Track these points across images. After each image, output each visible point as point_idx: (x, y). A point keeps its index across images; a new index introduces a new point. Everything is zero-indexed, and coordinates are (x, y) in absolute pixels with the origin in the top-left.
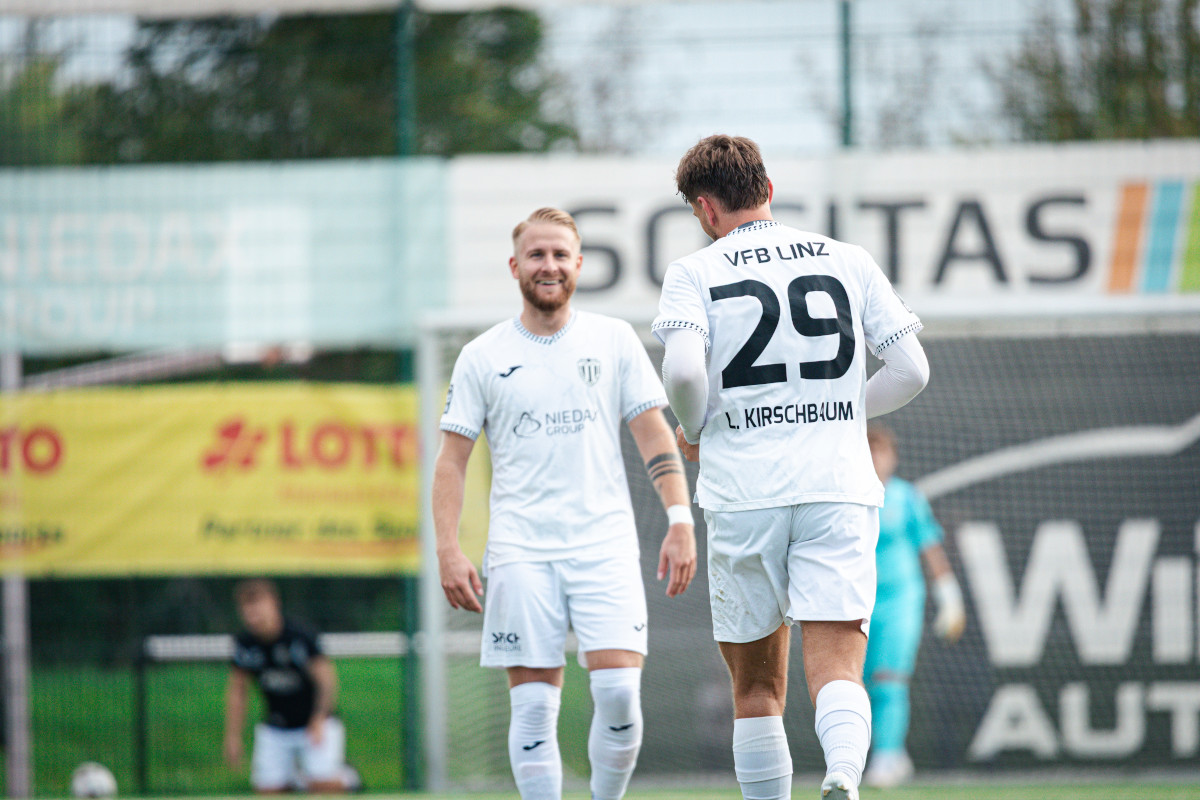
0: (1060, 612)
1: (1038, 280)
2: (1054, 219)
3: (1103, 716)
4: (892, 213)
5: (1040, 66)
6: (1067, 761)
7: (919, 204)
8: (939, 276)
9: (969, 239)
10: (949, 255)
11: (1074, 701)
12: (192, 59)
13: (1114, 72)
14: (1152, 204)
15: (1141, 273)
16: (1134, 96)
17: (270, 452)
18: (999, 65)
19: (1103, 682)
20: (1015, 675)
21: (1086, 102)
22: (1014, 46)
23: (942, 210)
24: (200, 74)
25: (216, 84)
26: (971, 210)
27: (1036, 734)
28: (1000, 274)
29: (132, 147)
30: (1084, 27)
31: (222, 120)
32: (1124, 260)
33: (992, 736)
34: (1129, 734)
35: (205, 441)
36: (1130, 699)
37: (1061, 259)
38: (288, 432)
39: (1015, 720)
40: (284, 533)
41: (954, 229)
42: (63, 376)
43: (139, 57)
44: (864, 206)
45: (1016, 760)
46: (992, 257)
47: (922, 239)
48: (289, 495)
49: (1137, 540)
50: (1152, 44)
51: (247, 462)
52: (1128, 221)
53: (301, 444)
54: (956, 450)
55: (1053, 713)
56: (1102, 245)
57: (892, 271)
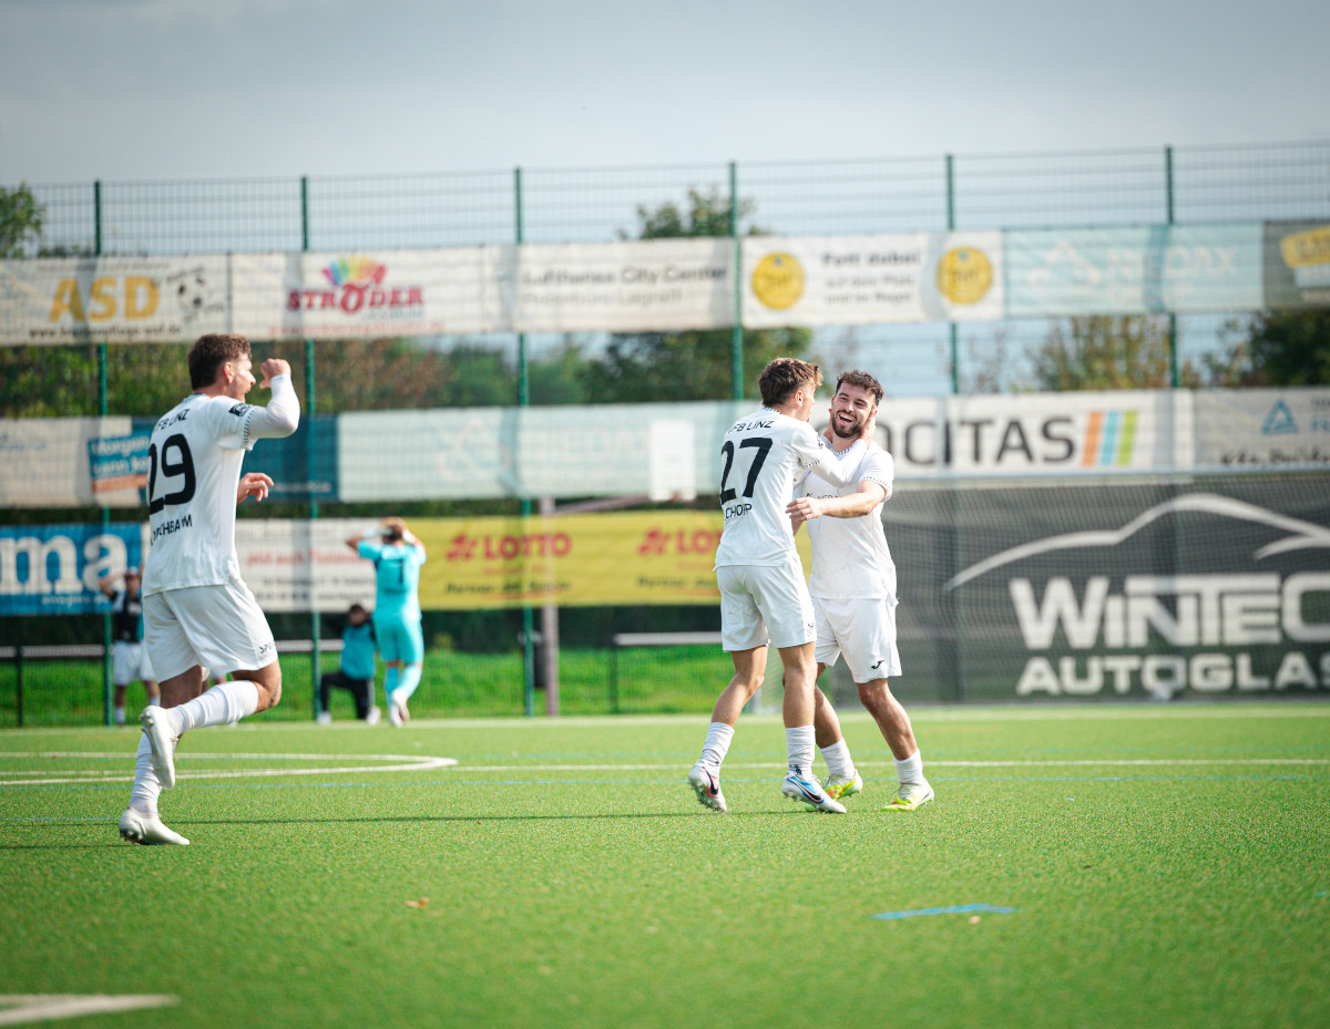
0: (1060, 622)
1: (1048, 459)
2: (1056, 430)
3: (1082, 673)
4: (977, 426)
5: (1053, 351)
6: (1065, 697)
7: (989, 422)
8: (999, 457)
9: (1014, 439)
10: (1004, 447)
11: (1068, 665)
12: (637, 351)
13: (1087, 357)
14: (1105, 421)
15: (1099, 455)
16: (1099, 366)
17: (671, 546)
18: (1036, 352)
19: (1081, 656)
20: (1039, 653)
21: (1079, 370)
22: (1044, 343)
23: (1000, 426)
24: (640, 359)
25: (650, 364)
26: (1015, 425)
27: (1049, 683)
28: (1030, 456)
29: (610, 393)
30: (1076, 334)
31: (655, 381)
32: (1090, 449)
33: (1028, 683)
34: (1094, 682)
35: (640, 540)
36: (1095, 665)
37: (1060, 449)
38: (681, 535)
39: (1039, 675)
40: (678, 584)
41: (1006, 436)
42: (574, 508)
43: (612, 350)
44: (963, 423)
45: (1039, 696)
46: (1025, 448)
47: (991, 440)
48: (681, 565)
49: (1097, 587)
50: (1108, 339)
51: (661, 550)
52: (1093, 430)
53: (688, 541)
54: (1008, 543)
55: (1057, 672)
56: (1080, 440)
57: (977, 456)
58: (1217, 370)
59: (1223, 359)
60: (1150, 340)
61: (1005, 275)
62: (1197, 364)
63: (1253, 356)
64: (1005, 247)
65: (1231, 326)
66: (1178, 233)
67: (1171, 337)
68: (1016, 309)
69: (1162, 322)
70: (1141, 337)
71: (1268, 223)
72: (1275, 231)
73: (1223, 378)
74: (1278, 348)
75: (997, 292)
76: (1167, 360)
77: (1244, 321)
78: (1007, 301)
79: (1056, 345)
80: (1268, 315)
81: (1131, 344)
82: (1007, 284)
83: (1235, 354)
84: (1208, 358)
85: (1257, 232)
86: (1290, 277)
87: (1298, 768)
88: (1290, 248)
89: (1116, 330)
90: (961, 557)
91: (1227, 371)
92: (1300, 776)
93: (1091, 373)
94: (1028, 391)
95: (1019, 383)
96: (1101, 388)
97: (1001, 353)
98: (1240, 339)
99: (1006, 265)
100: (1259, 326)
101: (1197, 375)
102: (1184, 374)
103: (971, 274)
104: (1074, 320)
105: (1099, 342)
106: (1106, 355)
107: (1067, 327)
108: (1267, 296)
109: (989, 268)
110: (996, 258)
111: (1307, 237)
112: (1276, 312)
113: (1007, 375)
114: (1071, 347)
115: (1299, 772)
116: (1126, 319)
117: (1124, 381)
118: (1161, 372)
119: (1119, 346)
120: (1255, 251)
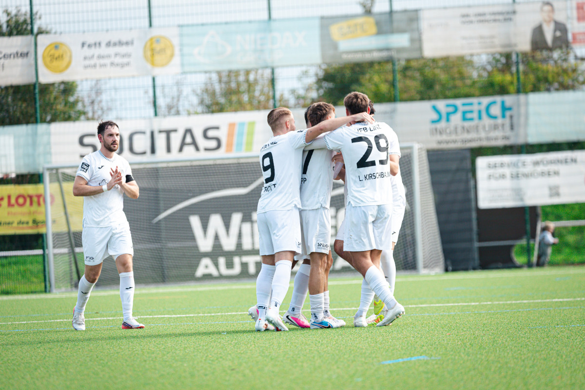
0: (217, 237)
1: (207, 150)
2: (210, 133)
3: (230, 265)
4: (168, 133)
6: (221, 278)
7: (175, 131)
8: (181, 150)
10: (183, 144)
11: (222, 261)
13: (229, 93)
14: (237, 128)
15: (234, 147)
17: (5, 203)
18: (199, 92)
19: (229, 255)
20: (206, 255)
21: (222, 100)
22: (203, 86)
23: (181, 132)
26: (189, 131)
27: (212, 270)
28: (197, 148)
30: (220, 81)
32: (230, 144)
33: (200, 271)
34: (237, 269)
36: (237, 261)
37: (213, 144)
38: (9, 197)
39: (207, 267)
40: (9, 224)
41: (184, 137)
44: (161, 131)
45: (207, 277)
46: (194, 144)
47: (176, 140)
48: (10, 214)
49: (236, 218)
50: (238, 84)
52: (230, 134)
53: (13, 200)
55: (216, 265)
56: (224, 139)
57: (169, 150)
58: (298, 98)
59: (301, 92)
60: (261, 82)
61: (181, 50)
62: (287, 95)
63: (318, 90)
64: (181, 35)
65: (305, 73)
66: (274, 25)
67: (273, 81)
68: (187, 69)
69: (267, 73)
70: (256, 81)
71: (322, 18)
72: (326, 22)
73: (302, 102)
74: (330, 85)
75: (176, 60)
76: (271, 93)
77: (313, 71)
78: (182, 65)
79: (209, 87)
80: (324, 67)
81: (251, 86)
82: (182, 55)
83: (308, 89)
84: (293, 91)
85: (317, 23)
86: (335, 46)
87: (347, 312)
88: (335, 31)
89: (242, 78)
90: (162, 204)
91: (304, 98)
92: (348, 317)
93: (230, 102)
94: (196, 113)
95: (192, 110)
96: (236, 110)
97: (180, 92)
98: (311, 80)
99: (182, 45)
100: (321, 74)
101: (287, 101)
102: (280, 101)
103: (163, 50)
104: (219, 73)
105: (233, 85)
106: (237, 92)
107: (215, 77)
108: (323, 56)
109: (172, 47)
110: (176, 41)
111: (344, 24)
112: (329, 65)
113: (184, 105)
114: (217, 88)
115: (348, 315)
116: (248, 72)
117: (248, 107)
118: (268, 100)
119: (244, 87)
120: (316, 33)
